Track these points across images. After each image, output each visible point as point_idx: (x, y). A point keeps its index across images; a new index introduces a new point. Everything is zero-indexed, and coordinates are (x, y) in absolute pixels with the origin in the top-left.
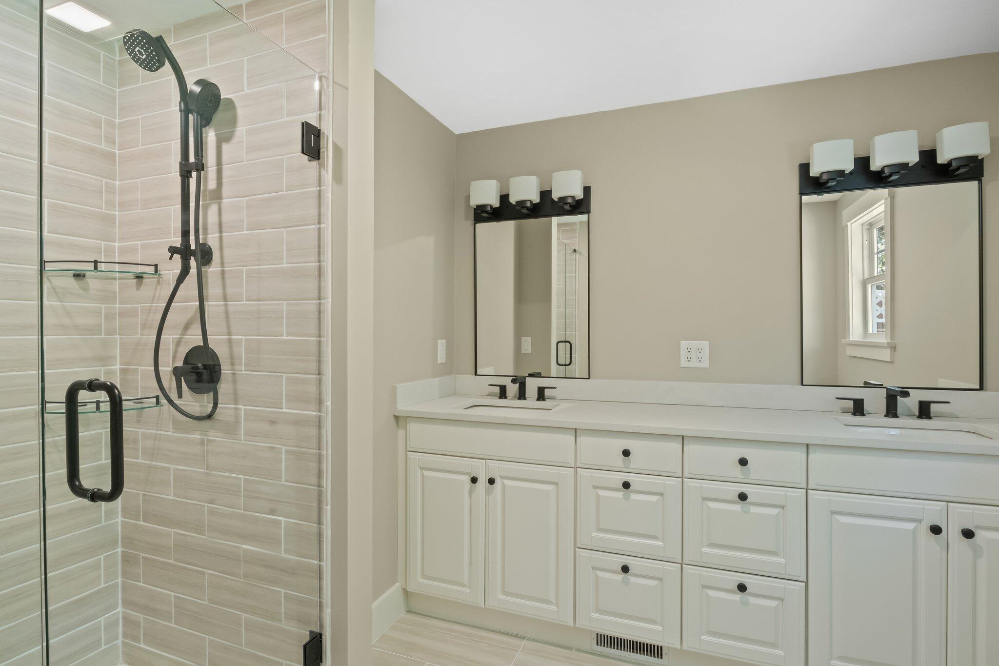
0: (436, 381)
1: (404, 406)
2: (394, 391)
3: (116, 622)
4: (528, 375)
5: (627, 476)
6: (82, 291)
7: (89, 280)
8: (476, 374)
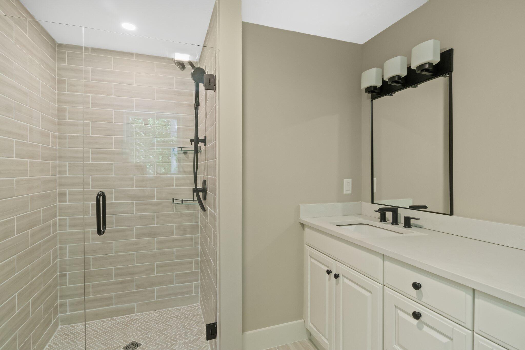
0: (340, 204)
1: (304, 218)
2: (298, 209)
3: (198, 286)
4: (408, 207)
5: (423, 309)
6: (186, 158)
7: (189, 154)
8: (372, 202)
